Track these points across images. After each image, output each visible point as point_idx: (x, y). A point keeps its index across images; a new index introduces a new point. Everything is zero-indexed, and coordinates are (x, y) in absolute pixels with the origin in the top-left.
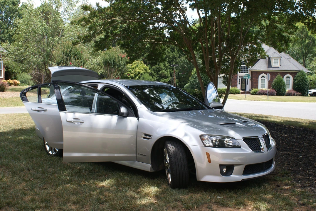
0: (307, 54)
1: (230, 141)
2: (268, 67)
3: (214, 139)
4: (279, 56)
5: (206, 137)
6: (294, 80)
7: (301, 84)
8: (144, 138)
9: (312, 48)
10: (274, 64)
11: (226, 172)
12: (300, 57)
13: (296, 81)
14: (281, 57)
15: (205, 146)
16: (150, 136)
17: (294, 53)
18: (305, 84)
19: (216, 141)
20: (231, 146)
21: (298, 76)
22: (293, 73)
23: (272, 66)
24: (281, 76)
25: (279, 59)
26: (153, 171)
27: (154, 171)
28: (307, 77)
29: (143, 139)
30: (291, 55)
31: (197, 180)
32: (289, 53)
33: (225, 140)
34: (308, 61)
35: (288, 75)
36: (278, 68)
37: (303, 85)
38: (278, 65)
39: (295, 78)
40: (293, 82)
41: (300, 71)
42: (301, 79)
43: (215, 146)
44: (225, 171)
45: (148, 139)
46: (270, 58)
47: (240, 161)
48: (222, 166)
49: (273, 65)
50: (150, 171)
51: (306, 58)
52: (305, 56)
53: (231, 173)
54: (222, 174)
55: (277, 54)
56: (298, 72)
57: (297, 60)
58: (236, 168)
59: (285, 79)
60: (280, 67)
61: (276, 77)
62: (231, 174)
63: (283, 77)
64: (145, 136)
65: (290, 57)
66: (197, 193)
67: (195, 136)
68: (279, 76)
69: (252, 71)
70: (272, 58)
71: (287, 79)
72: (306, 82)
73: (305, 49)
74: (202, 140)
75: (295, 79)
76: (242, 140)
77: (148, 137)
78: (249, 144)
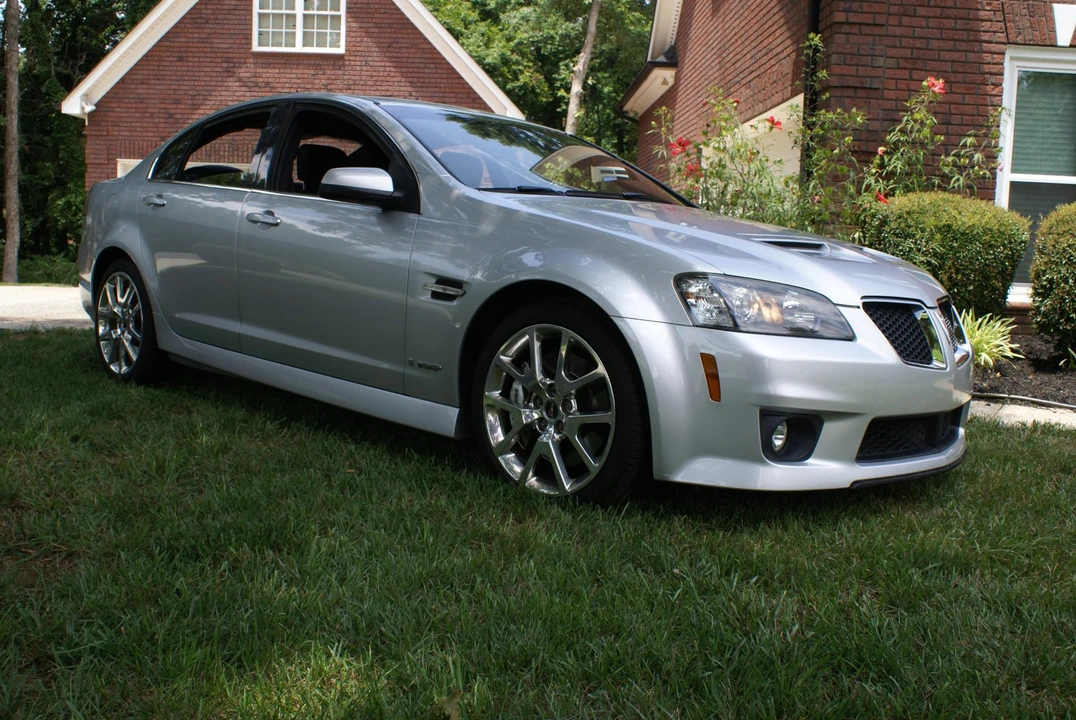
8: (435, 295)
11: (785, 446)
15: (697, 324)
16: (458, 284)
29: (429, 299)
31: (656, 475)
43: (740, 325)
44: (778, 443)
45: (451, 298)
48: (769, 416)
50: (452, 435)
53: (808, 450)
54: (770, 452)
58: (830, 430)
62: (808, 456)
64: (439, 289)
74: (684, 295)
76: (858, 307)
77: (451, 291)
78: (887, 328)
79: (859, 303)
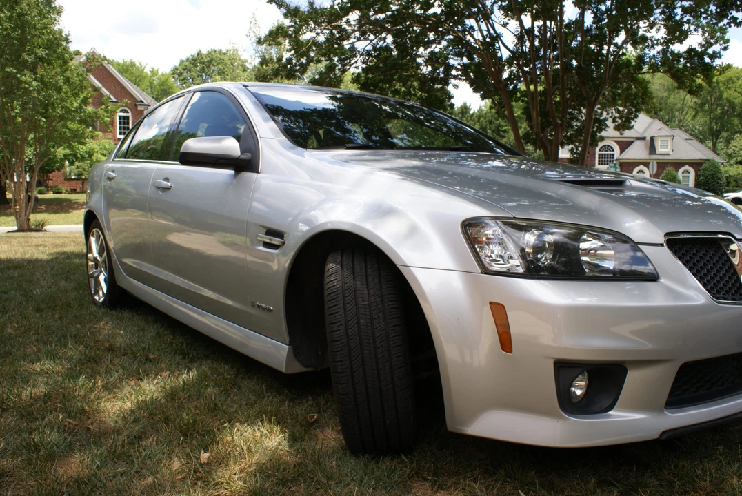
0: (719, 132)
1: (603, 247)
2: (650, 154)
3: (530, 238)
4: (669, 134)
5: (492, 230)
6: (697, 176)
7: (709, 184)
8: (266, 245)
9: (730, 121)
10: (661, 148)
11: (585, 395)
12: (706, 138)
13: (702, 178)
14: (674, 136)
15: (486, 271)
16: (280, 235)
17: (694, 132)
18: (718, 183)
19: (538, 249)
20: (607, 271)
21: (706, 169)
22: (696, 165)
23: (657, 153)
24: (674, 169)
25: (669, 139)
26: (298, 368)
27: (304, 369)
28: (722, 169)
29: (261, 248)
30: (691, 135)
32: (686, 131)
33: (583, 246)
34: (720, 145)
35: (687, 167)
36: (669, 154)
37: (714, 185)
38: (668, 150)
39: (699, 173)
40: (696, 180)
41: (708, 160)
42: (710, 175)
43: (533, 271)
44: (579, 392)
45: (275, 247)
46: (654, 138)
47: (649, 346)
48: (565, 369)
49: (659, 150)
50: (284, 370)
51: (717, 138)
52: (715, 135)
53: (610, 402)
54: (569, 405)
55: (666, 131)
56: (705, 163)
57: (702, 141)
58: (633, 378)
59: (680, 174)
60: (671, 153)
61: (665, 171)
62: (611, 407)
63: (677, 170)
64: (267, 239)
65: (690, 137)
66: (450, 487)
67: (440, 224)
68: (669, 168)
69: (621, 161)
70: (658, 138)
71: (684, 174)
72: (719, 179)
73: (716, 124)
74: (473, 242)
75: (700, 175)
76: (662, 245)
77: (276, 241)
78: (694, 265)
79: (662, 240)
